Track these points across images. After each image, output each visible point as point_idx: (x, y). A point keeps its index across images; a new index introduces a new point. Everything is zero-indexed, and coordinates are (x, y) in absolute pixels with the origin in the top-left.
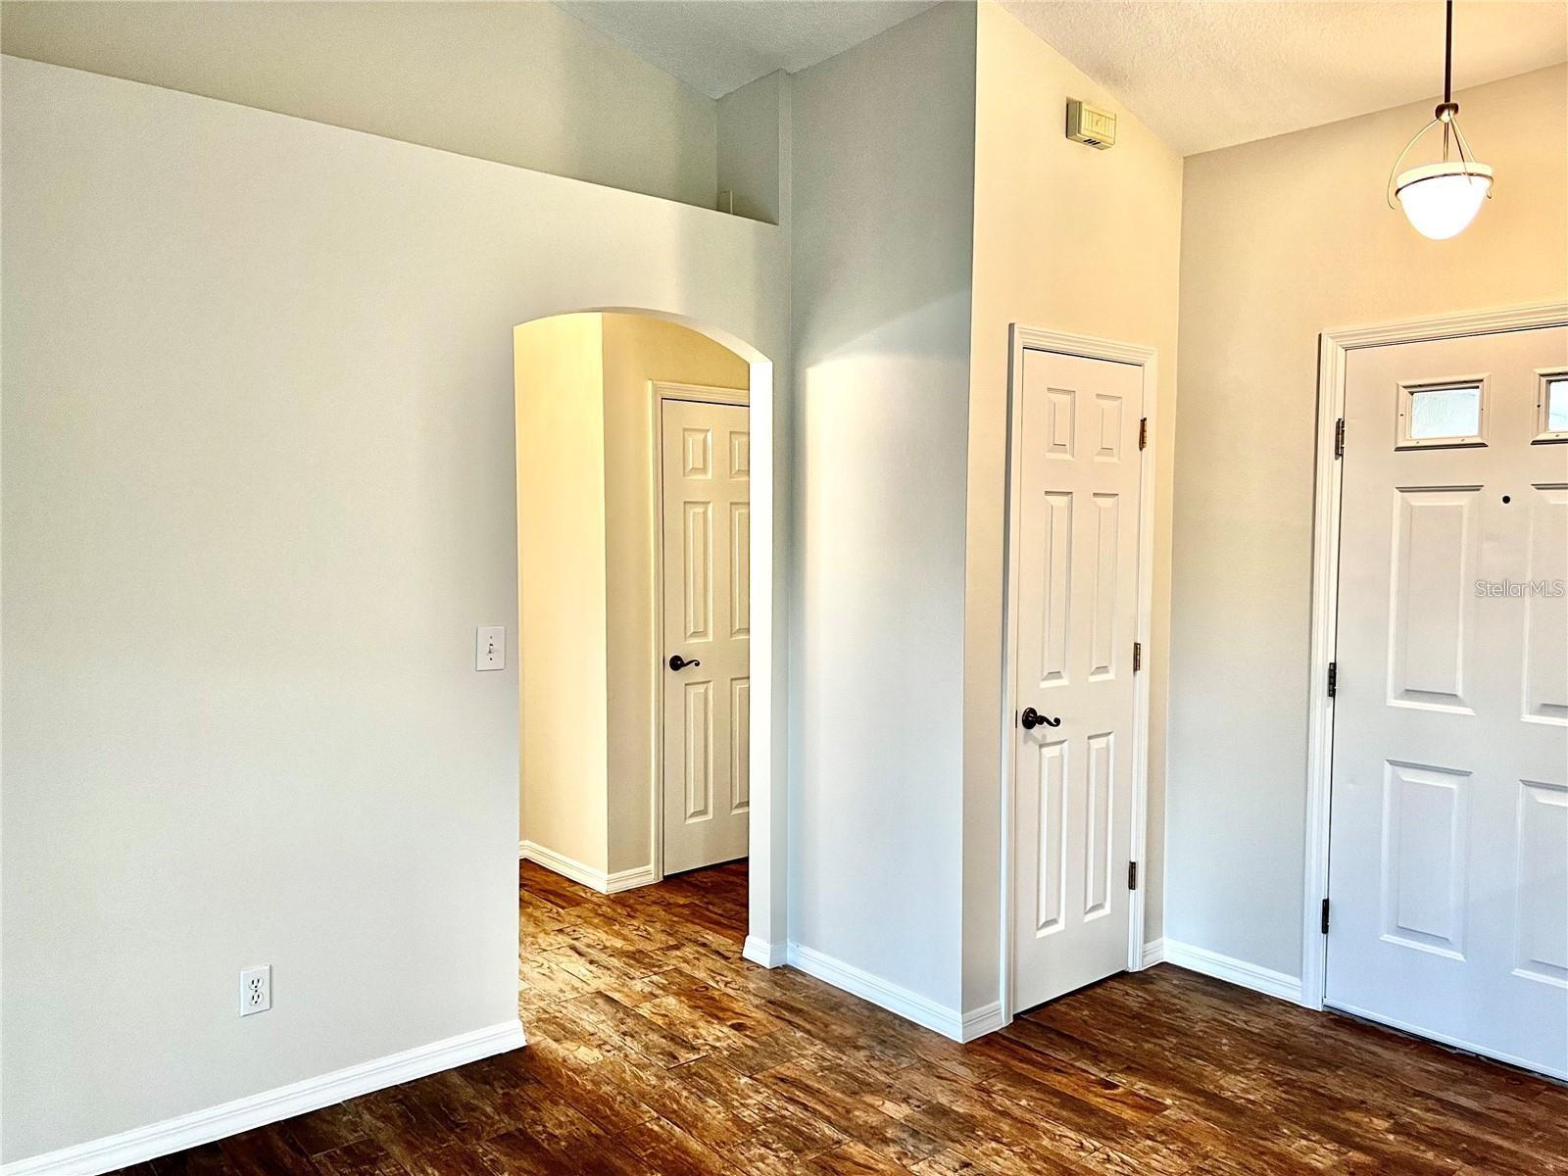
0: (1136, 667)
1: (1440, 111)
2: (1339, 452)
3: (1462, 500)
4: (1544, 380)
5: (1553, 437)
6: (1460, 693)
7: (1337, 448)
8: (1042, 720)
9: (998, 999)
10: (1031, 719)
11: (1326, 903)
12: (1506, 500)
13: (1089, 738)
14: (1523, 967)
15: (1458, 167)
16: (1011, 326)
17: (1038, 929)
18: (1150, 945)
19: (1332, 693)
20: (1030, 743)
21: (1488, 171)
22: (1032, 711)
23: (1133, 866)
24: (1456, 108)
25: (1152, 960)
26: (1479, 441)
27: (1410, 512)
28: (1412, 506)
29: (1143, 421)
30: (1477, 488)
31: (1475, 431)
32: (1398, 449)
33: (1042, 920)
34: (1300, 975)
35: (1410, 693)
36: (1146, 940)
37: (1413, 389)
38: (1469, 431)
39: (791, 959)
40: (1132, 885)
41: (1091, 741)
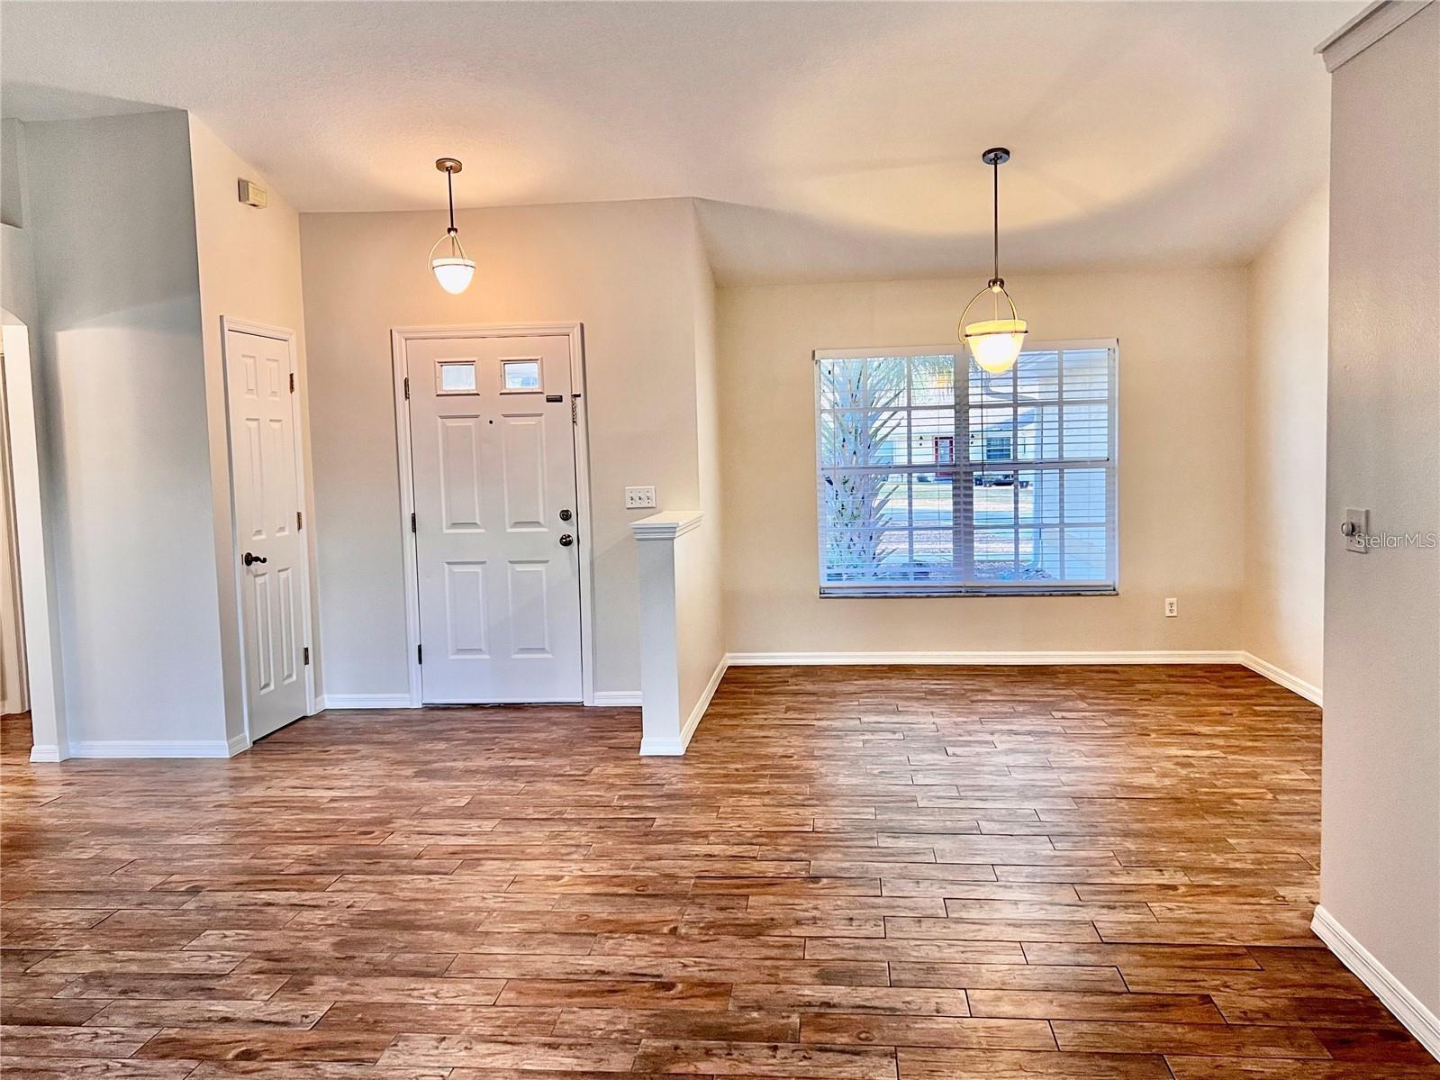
0: (299, 527)
1: (449, 230)
2: (407, 397)
3: (470, 423)
4: (503, 363)
5: (508, 391)
6: (478, 522)
7: (406, 394)
8: (257, 559)
9: (243, 731)
10: (249, 560)
11: (420, 646)
12: (491, 422)
13: (279, 571)
14: (518, 653)
15: (460, 261)
16: (221, 317)
17: (262, 689)
18: (318, 699)
19: (414, 530)
20: (250, 574)
21: (473, 264)
22: (249, 554)
23: (306, 650)
24: (456, 230)
25: (320, 708)
26: (476, 392)
27: (446, 429)
28: (447, 427)
29: (291, 375)
30: (477, 416)
31: (474, 388)
32: (438, 396)
33: (263, 684)
34: (408, 691)
35: (455, 525)
36: (316, 697)
37: (443, 363)
38: (472, 388)
39: (73, 753)
40: (307, 662)
41: (280, 573)
